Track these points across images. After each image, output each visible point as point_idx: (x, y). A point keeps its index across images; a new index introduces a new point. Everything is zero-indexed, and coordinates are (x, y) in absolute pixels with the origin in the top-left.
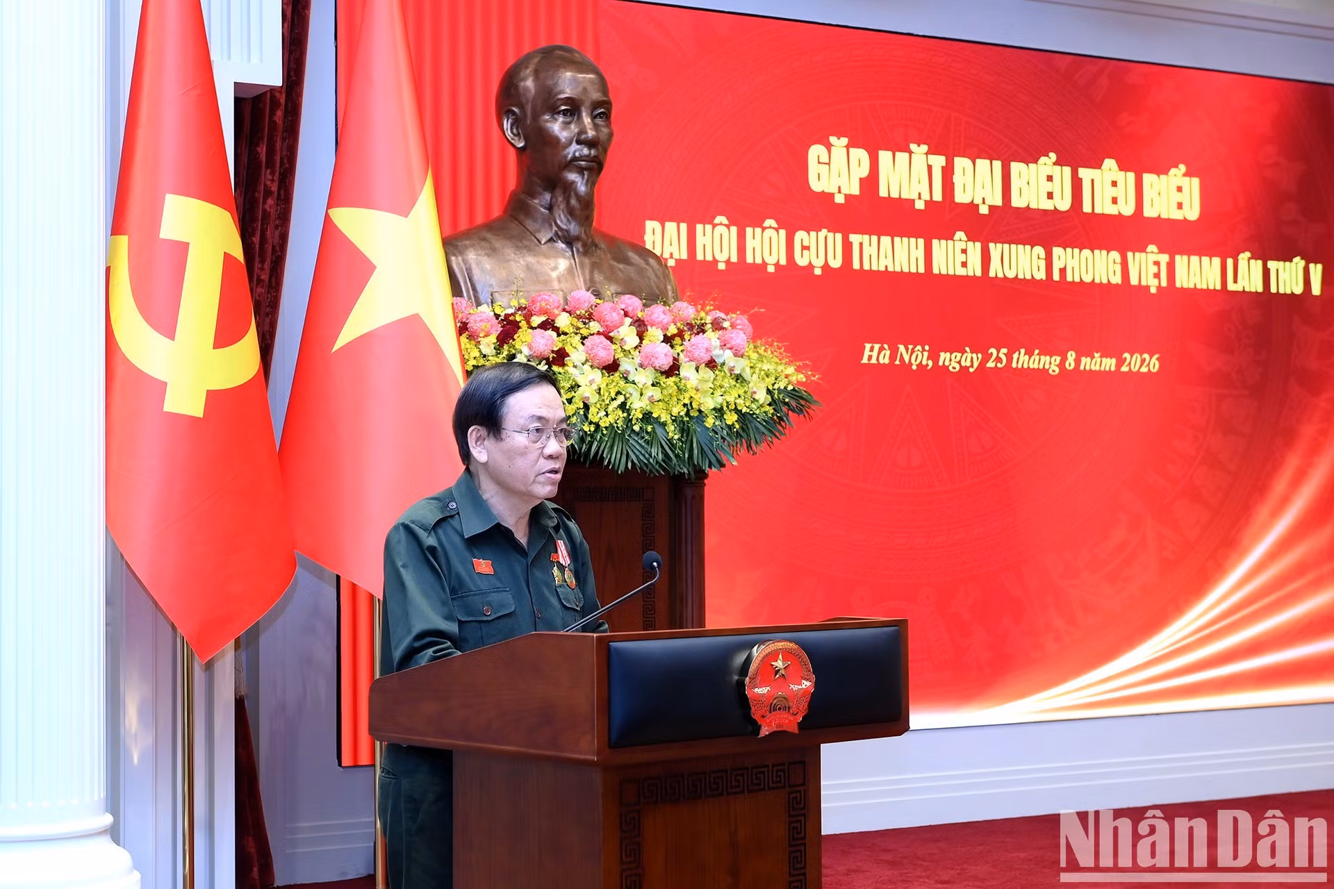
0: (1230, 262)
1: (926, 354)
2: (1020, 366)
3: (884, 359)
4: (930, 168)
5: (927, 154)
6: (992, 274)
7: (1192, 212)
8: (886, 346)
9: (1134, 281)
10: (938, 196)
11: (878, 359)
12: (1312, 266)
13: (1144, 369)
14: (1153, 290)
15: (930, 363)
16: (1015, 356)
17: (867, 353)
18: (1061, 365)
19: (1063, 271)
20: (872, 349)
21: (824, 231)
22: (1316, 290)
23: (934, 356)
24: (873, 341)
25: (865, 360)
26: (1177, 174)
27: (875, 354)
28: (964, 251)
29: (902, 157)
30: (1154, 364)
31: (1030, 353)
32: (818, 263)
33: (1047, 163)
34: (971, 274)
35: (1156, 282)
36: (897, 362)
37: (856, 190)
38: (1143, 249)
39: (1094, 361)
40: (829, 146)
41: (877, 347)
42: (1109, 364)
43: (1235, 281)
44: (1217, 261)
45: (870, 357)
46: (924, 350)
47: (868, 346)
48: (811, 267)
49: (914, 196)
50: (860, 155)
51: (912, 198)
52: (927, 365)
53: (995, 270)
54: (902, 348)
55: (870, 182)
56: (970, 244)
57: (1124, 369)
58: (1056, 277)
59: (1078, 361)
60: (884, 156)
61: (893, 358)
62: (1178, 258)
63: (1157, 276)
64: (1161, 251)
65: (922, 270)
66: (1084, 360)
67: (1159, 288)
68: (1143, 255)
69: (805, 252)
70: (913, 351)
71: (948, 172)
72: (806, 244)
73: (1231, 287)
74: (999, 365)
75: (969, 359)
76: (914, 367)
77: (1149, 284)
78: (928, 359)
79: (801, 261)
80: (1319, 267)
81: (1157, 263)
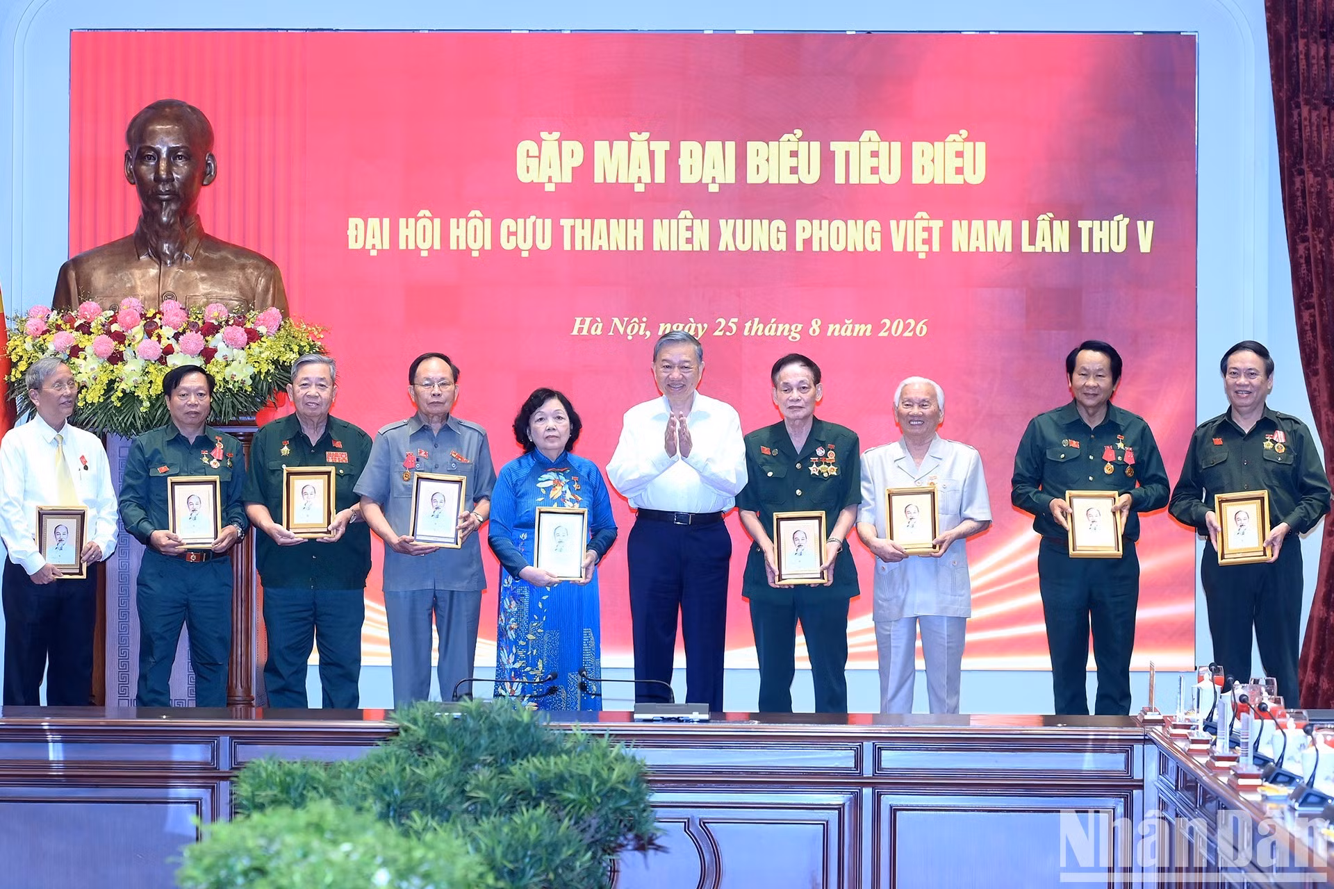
0: (1025, 225)
1: (643, 325)
2: (753, 334)
3: (597, 330)
4: (652, 154)
5: (648, 140)
6: (722, 248)
7: (976, 175)
8: (599, 319)
9: (897, 246)
10: (660, 178)
11: (589, 331)
12: (1140, 224)
13: (907, 334)
14: (922, 256)
15: (648, 333)
16: (748, 325)
17: (577, 326)
18: (804, 332)
19: (808, 242)
20: (583, 322)
21: (533, 218)
22: (1145, 246)
23: (652, 326)
24: (584, 316)
25: (575, 332)
26: (956, 141)
27: (586, 327)
28: (690, 229)
29: (621, 146)
30: (922, 329)
31: (765, 322)
32: (526, 246)
33: (790, 141)
34: (697, 248)
35: (926, 248)
36: (611, 333)
37: (567, 178)
38: (911, 216)
39: (845, 327)
40: (539, 142)
41: (588, 320)
42: (864, 329)
43: (1032, 242)
44: (1007, 225)
45: (581, 330)
46: (641, 322)
47: (578, 320)
48: (517, 250)
49: (633, 180)
50: (574, 149)
51: (631, 181)
52: (645, 335)
53: (726, 242)
54: (616, 320)
55: (584, 170)
56: (697, 222)
57: (883, 334)
58: (799, 247)
59: (824, 328)
60: (601, 147)
61: (606, 329)
62: (955, 223)
63: (928, 242)
64: (933, 217)
65: (640, 247)
66: (831, 327)
67: (930, 253)
68: (910, 223)
69: (512, 238)
70: (629, 323)
71: (672, 158)
72: (511, 230)
73: (1026, 248)
74: (728, 334)
75: (693, 329)
76: (630, 338)
77: (917, 250)
78: (645, 330)
79: (507, 245)
80: (1150, 224)
81: (928, 230)
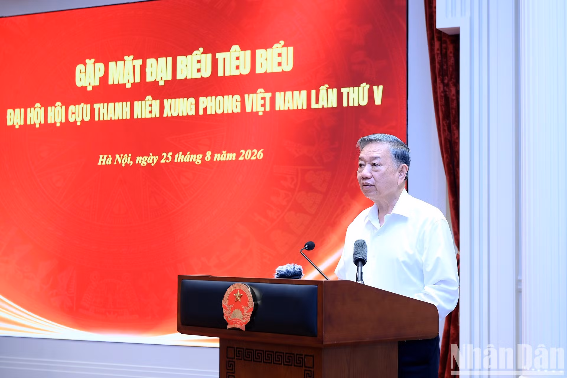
0: (313, 92)
1: (129, 158)
2: (179, 161)
3: (109, 162)
4: (134, 67)
5: (133, 60)
6: (165, 115)
7: (288, 66)
8: (110, 156)
9: (248, 109)
10: (138, 80)
11: (106, 162)
12: (375, 88)
13: (253, 158)
14: (261, 114)
15: (132, 162)
16: (177, 156)
17: (101, 160)
18: (203, 159)
19: (205, 109)
20: (103, 158)
21: (82, 104)
22: (378, 101)
23: (133, 159)
24: (103, 154)
25: (99, 164)
26: (278, 47)
27: (104, 160)
28: (151, 105)
29: (121, 63)
30: (260, 155)
31: (185, 154)
32: (79, 120)
33: (198, 54)
34: (154, 116)
35: (263, 109)
36: (115, 163)
37: (97, 83)
38: (255, 92)
39: (222, 155)
40: (85, 64)
41: (105, 156)
42: (232, 156)
43: (317, 102)
44: (304, 93)
45: (102, 162)
46: (128, 156)
47: (101, 156)
48: (76, 122)
49: (125, 81)
50: (100, 66)
51: (124, 83)
52: (130, 164)
53: (167, 113)
54: (117, 156)
55: (104, 79)
56: (154, 101)
57: (241, 158)
58: (201, 112)
59: (212, 156)
60: (112, 64)
61: (113, 161)
62: (277, 94)
63: (263, 105)
64: (266, 91)
65: (128, 117)
66: (216, 155)
67: (265, 112)
68: (255, 95)
69: (74, 115)
70: (123, 157)
71: (143, 67)
72: (73, 112)
73: (314, 106)
74: (168, 161)
75: (152, 159)
76: (123, 165)
77: (258, 111)
78: (130, 161)
79: (71, 119)
80: (381, 87)
81: (264, 98)
